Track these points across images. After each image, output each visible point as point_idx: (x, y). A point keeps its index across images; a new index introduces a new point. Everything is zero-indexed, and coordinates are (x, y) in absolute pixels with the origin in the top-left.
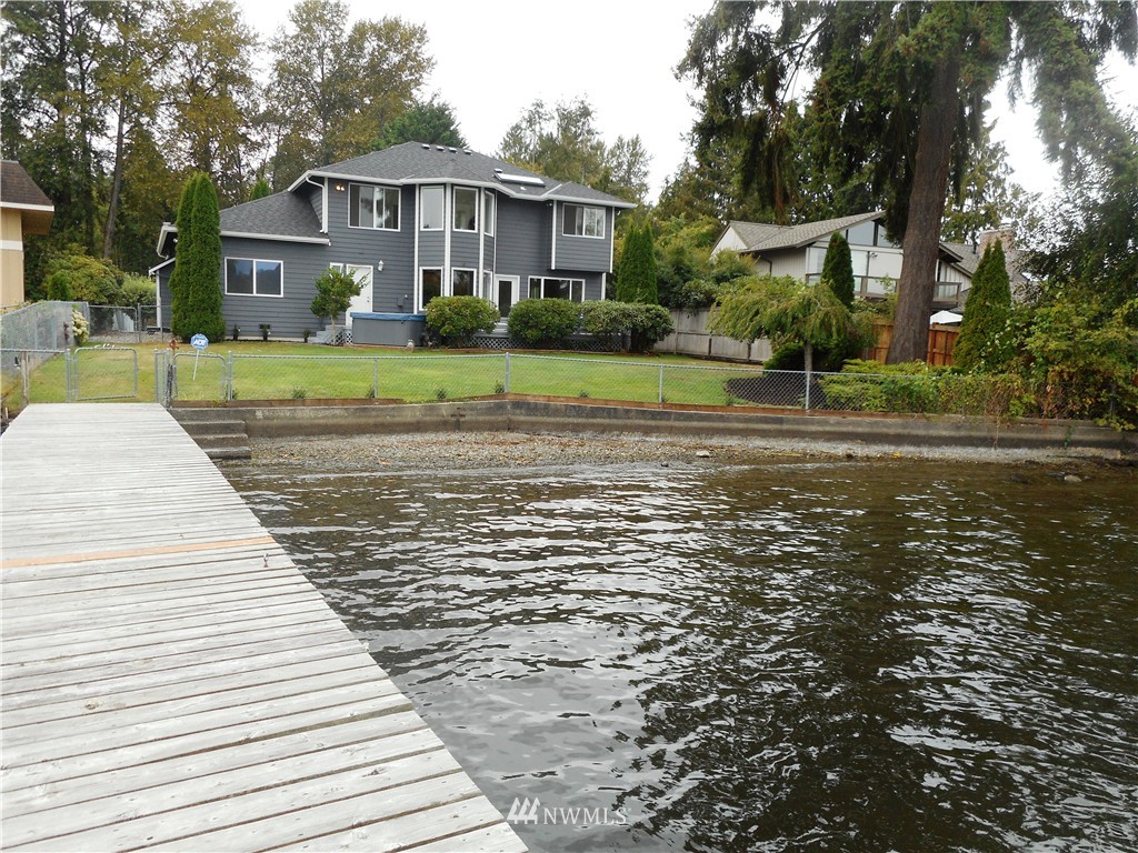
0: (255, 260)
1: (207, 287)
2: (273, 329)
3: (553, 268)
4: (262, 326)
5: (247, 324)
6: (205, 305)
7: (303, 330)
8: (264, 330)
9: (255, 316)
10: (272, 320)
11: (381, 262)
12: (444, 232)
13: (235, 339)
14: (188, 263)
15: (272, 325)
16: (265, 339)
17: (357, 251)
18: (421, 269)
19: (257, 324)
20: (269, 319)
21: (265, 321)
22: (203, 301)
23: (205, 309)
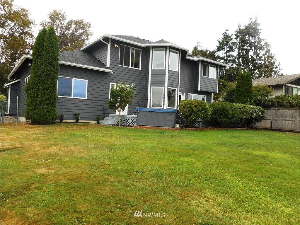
0: (73, 79)
1: (50, 91)
2: (81, 116)
3: (199, 90)
4: (75, 115)
5: (68, 113)
6: (48, 102)
7: (96, 117)
8: (76, 117)
9: (72, 109)
10: (81, 111)
11: (133, 84)
12: (165, 70)
13: (61, 121)
14: (39, 76)
15: (81, 114)
16: (77, 122)
17: (122, 77)
18: (152, 87)
19: (73, 113)
20: (78, 111)
21: (76, 112)
22: (47, 99)
23: (48, 104)
